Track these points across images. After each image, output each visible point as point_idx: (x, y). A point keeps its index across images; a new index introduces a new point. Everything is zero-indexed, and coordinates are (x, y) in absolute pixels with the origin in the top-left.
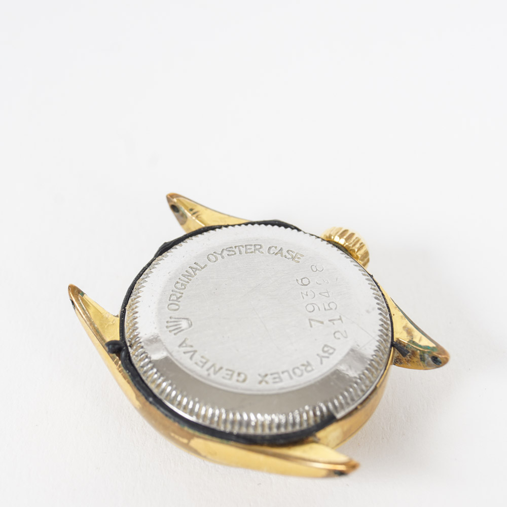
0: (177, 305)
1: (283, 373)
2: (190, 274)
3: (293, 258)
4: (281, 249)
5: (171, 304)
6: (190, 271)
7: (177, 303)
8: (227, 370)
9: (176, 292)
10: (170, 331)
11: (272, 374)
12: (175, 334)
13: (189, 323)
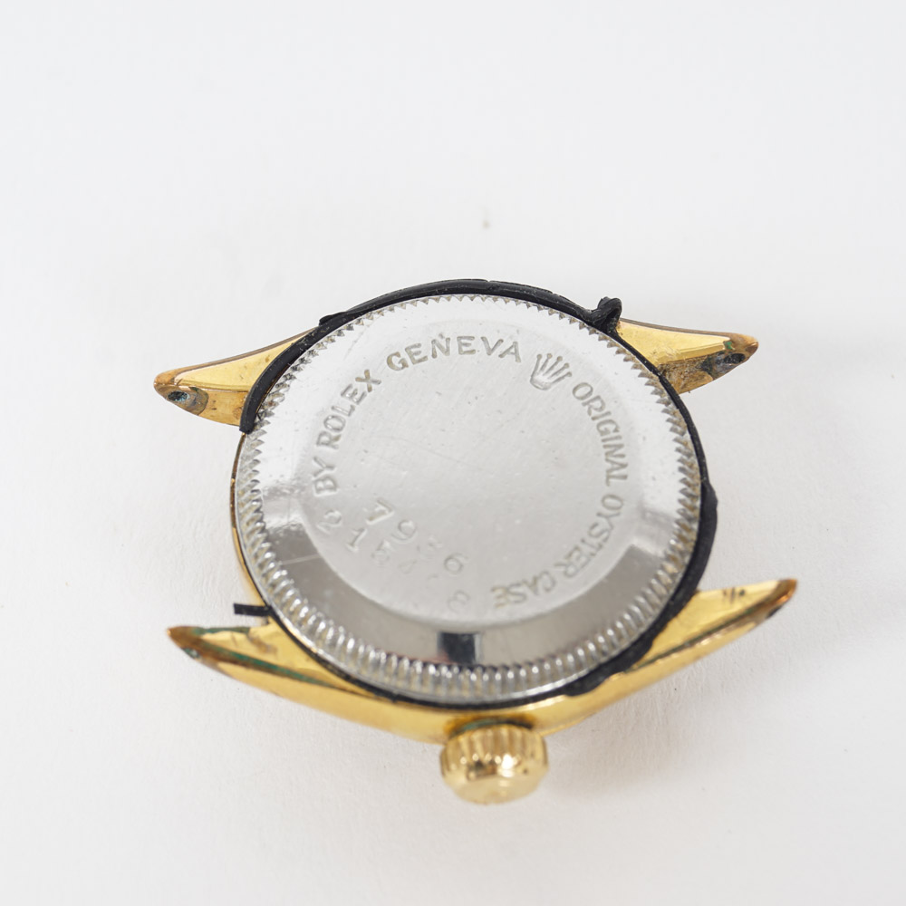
0: (582, 398)
1: (353, 408)
2: (616, 456)
3: (507, 590)
4: (536, 592)
5: (590, 393)
6: (620, 460)
7: (586, 400)
8: (425, 358)
9: (603, 415)
10: (549, 356)
11: (363, 395)
12: (539, 357)
13: (540, 384)
